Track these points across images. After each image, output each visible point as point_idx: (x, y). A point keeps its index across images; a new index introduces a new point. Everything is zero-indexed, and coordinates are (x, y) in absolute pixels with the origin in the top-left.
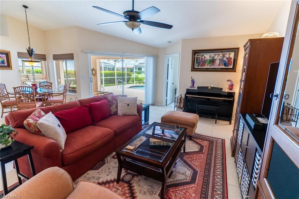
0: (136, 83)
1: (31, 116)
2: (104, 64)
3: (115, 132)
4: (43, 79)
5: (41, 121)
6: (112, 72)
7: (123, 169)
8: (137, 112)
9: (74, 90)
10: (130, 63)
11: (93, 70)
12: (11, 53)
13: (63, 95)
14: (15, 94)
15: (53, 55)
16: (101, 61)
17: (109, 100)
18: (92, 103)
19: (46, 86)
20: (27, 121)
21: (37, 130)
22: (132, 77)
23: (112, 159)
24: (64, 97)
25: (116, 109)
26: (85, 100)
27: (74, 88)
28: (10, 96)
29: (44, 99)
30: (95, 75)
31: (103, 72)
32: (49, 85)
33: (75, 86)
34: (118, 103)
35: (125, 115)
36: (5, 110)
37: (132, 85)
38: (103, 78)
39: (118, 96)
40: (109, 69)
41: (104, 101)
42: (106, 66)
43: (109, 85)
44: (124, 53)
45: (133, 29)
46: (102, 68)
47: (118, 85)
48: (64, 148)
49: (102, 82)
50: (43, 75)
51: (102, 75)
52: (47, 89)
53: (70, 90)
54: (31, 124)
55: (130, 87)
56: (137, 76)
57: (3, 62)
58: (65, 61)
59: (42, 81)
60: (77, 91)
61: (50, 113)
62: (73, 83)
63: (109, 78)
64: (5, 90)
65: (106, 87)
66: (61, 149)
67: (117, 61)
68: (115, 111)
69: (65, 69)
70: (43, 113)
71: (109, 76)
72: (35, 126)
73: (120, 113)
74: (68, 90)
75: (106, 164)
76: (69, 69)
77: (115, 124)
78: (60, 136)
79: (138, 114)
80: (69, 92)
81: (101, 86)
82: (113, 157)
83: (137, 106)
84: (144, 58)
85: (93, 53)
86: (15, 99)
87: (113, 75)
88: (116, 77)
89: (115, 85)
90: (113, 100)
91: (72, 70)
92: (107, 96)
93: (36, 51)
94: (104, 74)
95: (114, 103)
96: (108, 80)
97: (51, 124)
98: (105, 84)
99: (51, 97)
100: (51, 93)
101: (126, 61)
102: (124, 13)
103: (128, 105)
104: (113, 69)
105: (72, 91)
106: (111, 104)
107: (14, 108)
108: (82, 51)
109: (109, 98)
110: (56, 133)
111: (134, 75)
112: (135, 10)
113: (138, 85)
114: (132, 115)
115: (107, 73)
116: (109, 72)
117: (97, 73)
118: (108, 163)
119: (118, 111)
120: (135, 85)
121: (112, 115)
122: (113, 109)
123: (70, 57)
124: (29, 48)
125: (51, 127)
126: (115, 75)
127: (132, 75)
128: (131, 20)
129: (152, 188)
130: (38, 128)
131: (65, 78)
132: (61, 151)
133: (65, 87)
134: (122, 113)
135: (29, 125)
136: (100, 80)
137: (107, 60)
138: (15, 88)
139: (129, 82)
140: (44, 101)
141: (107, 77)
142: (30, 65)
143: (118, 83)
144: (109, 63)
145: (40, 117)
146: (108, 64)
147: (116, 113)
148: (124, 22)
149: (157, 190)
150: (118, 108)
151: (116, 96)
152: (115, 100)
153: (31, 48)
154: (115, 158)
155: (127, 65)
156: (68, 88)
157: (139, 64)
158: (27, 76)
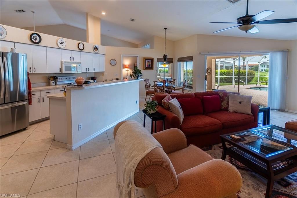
0: (261, 84)
1: (165, 98)
2: (221, 63)
3: (223, 124)
4: (168, 77)
5: (171, 101)
6: (229, 70)
7: (227, 155)
8: (250, 111)
9: (190, 87)
10: (252, 60)
11: (208, 69)
12: (154, 59)
13: (182, 89)
14: (154, 87)
15: (178, 58)
16: (217, 60)
17: (220, 96)
18: (204, 96)
19: (171, 82)
20: (164, 101)
21: (168, 107)
22: (256, 76)
23: (219, 148)
24: (183, 90)
25: (227, 105)
26: (199, 93)
27: (190, 84)
28: (151, 87)
29: (169, 91)
30: (210, 73)
31: (219, 71)
32: (173, 81)
33: (192, 83)
34: (229, 100)
35: (236, 112)
36: (148, 96)
37: (255, 86)
38: (219, 77)
39: (230, 93)
40: (227, 68)
41: (215, 96)
42: (223, 65)
43: (225, 84)
44: (241, 51)
45: (246, 31)
46: (218, 66)
47: (235, 85)
48: (182, 123)
49: (218, 81)
50: (169, 74)
51: (218, 74)
52: (171, 84)
53: (187, 86)
54: (165, 103)
55: (251, 88)
56: (264, 76)
57: (149, 65)
58: (185, 63)
59: (168, 78)
60: (193, 87)
61: (175, 99)
62: (190, 81)
63: (225, 77)
64: (148, 83)
65: (221, 86)
66: (180, 124)
67: (236, 59)
68: (225, 107)
69: (185, 68)
70: (171, 98)
71: (226, 75)
72: (167, 104)
73: (231, 109)
74: (186, 86)
75: (212, 150)
76: (188, 69)
77: (224, 117)
78: (180, 114)
79: (252, 114)
80: (186, 88)
81: (215, 85)
82: (220, 147)
83: (251, 105)
84: (268, 54)
85: (209, 54)
86: (153, 89)
87: (230, 74)
88: (233, 76)
89: (232, 85)
90: (224, 96)
91: (190, 70)
92: (218, 92)
93: (168, 57)
94: (220, 73)
95: (226, 99)
96: (225, 79)
97: (176, 105)
98: (220, 83)
99: (174, 90)
100: (174, 87)
101: (248, 58)
102: (237, 19)
103: (240, 103)
104: (232, 68)
105: (189, 87)
106: (222, 99)
107: (152, 95)
108: (200, 53)
109: (221, 94)
110: (178, 111)
111: (258, 75)
112: (249, 15)
113: (263, 86)
114: (245, 114)
115: (223, 72)
116: (226, 71)
117: (212, 72)
118: (214, 150)
119: (229, 107)
120: (258, 85)
121: (222, 110)
122: (224, 104)
123: (190, 59)
124: (165, 55)
125: (176, 107)
126: (232, 74)
127: (256, 74)
128: (245, 24)
129: (258, 186)
130: (169, 106)
131: (184, 76)
132: (180, 125)
133: (184, 83)
134: (233, 110)
135: (164, 103)
136: (215, 78)
137: (225, 59)
138: (154, 82)
139: (251, 82)
140: (169, 92)
141: (223, 76)
142: (163, 67)
143: (235, 83)
144: (228, 62)
145: (170, 100)
146: (225, 63)
147: (227, 109)
148: (237, 26)
149: (263, 190)
150: (229, 105)
151: (228, 93)
152: (227, 96)
153: (166, 55)
154: (222, 148)
155: (248, 62)
156: (186, 84)
157: (267, 61)
158: (160, 74)
